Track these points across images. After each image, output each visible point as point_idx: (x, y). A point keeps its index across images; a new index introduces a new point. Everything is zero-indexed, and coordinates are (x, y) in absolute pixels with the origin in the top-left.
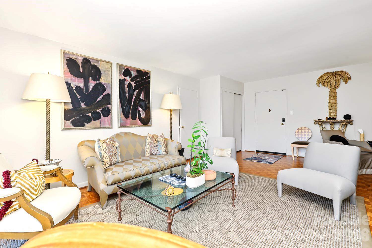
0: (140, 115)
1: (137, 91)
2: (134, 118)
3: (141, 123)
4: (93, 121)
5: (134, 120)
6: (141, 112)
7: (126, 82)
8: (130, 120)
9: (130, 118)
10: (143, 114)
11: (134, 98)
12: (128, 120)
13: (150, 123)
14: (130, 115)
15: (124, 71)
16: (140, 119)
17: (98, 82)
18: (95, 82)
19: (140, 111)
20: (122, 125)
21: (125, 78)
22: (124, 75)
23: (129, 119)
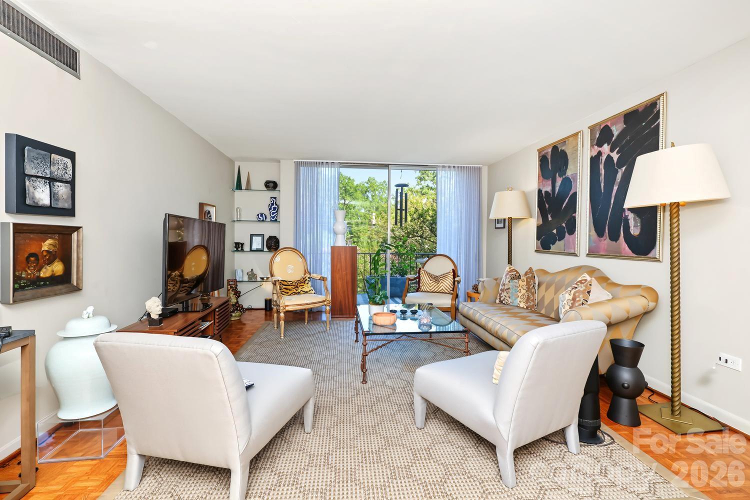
0: (629, 227)
1: (624, 168)
2: (614, 237)
3: (630, 251)
4: (557, 241)
5: (614, 242)
6: (630, 221)
7: (601, 158)
8: (605, 242)
9: (606, 236)
10: (635, 226)
11: (616, 188)
12: (602, 242)
13: (653, 251)
14: (607, 231)
15: (598, 136)
16: (629, 239)
17: (564, 177)
18: (562, 178)
19: (629, 217)
20: (593, 253)
21: (600, 149)
22: (598, 146)
23: (605, 240)
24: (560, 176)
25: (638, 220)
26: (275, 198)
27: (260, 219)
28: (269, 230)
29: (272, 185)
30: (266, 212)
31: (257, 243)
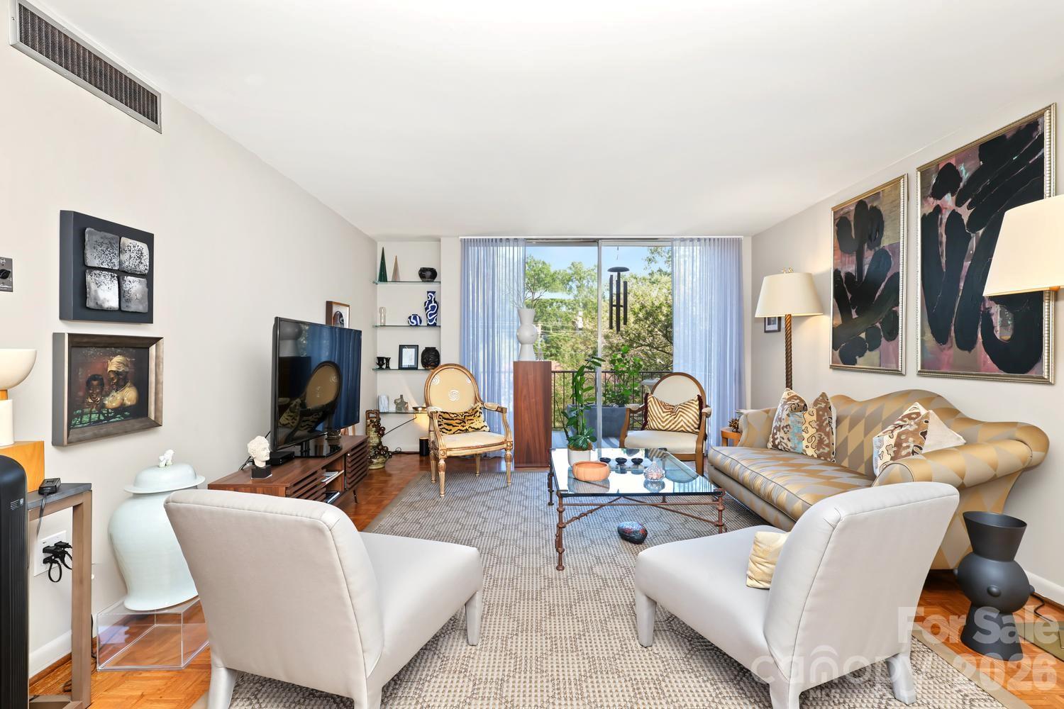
0: (992, 327)
1: (981, 232)
2: (966, 343)
3: (995, 366)
4: (868, 351)
5: (967, 352)
6: (993, 318)
7: (940, 216)
8: (951, 352)
9: (952, 342)
10: (1004, 325)
11: (967, 263)
12: (946, 352)
13: (1037, 366)
14: (953, 334)
15: (934, 181)
16: (992, 345)
17: (877, 249)
18: (873, 252)
19: (992, 311)
20: (929, 368)
21: (939, 202)
22: (934, 198)
23: (950, 348)
24: (870, 248)
25: (1008, 315)
26: (434, 293)
27: (413, 323)
28: (425, 339)
29: (428, 275)
30: (422, 313)
31: (409, 358)
